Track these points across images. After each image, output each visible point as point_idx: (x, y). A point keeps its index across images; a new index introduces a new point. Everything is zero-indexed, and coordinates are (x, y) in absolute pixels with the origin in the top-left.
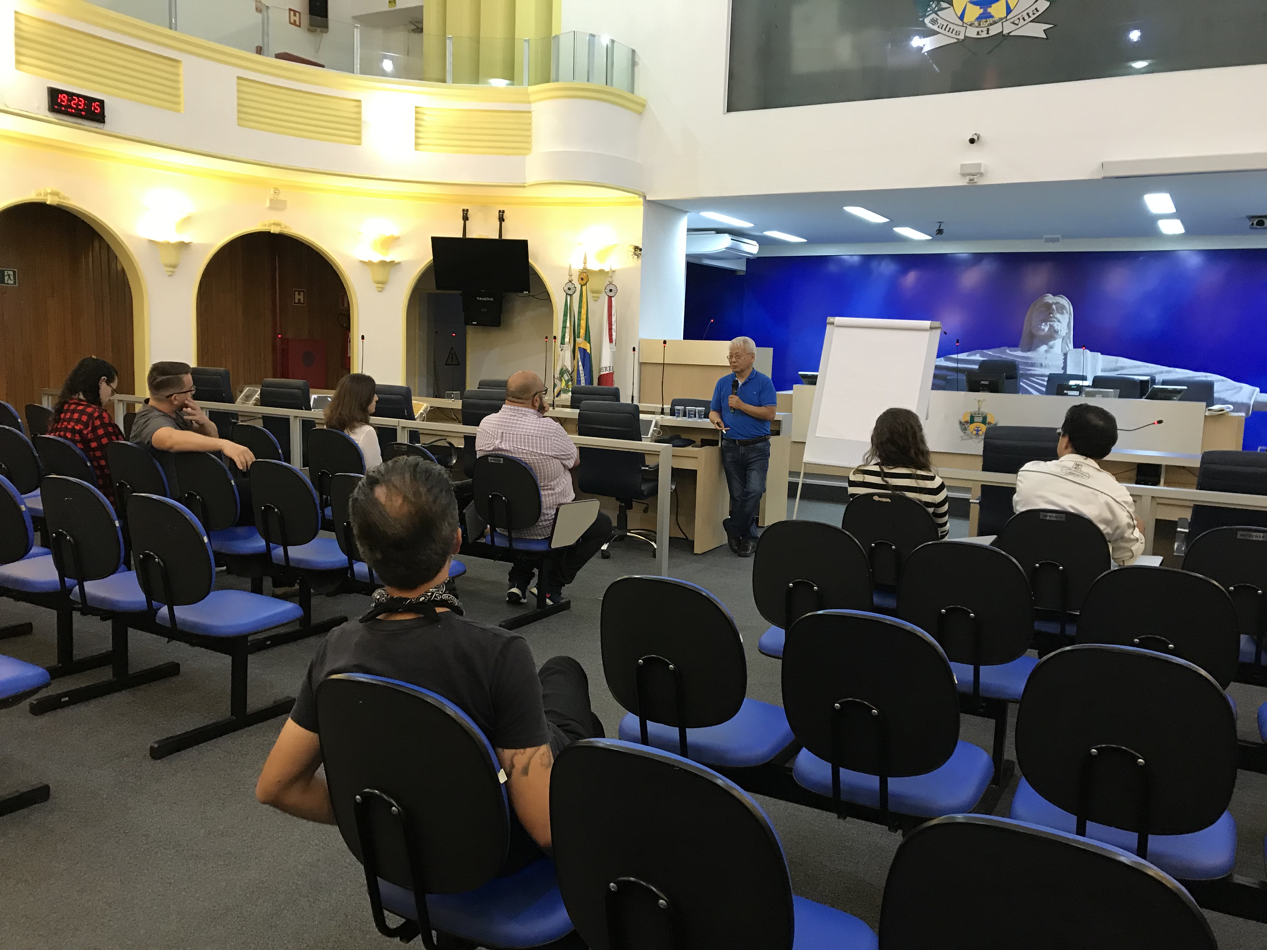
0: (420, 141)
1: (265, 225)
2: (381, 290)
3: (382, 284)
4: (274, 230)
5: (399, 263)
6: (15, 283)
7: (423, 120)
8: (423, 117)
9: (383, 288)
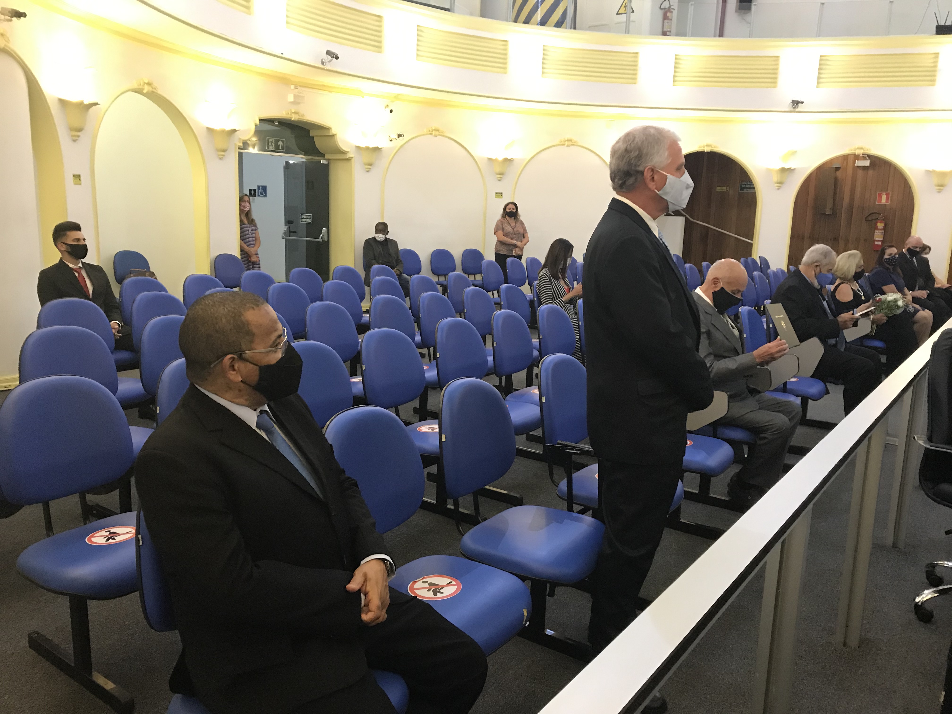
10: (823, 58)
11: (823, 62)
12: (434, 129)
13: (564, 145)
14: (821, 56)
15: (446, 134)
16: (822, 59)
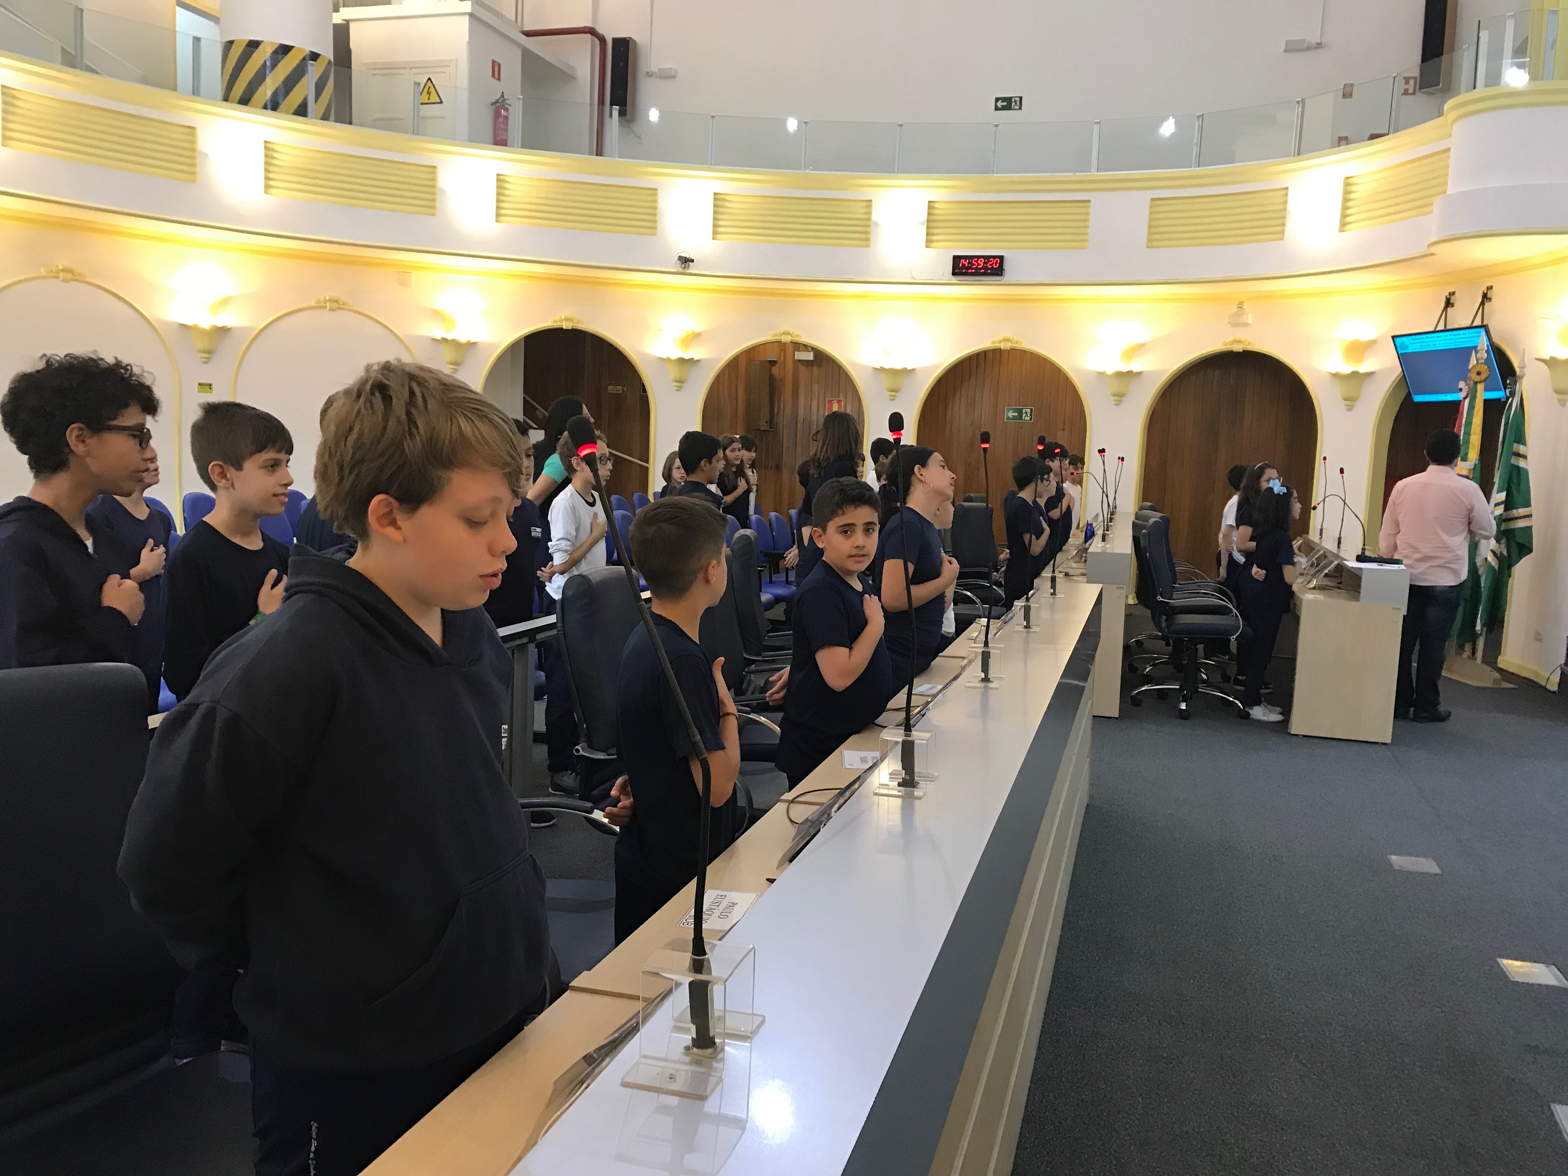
0: (1348, 219)
1: (1227, 344)
2: (1350, 408)
3: (1351, 401)
4: (1238, 348)
5: (1371, 374)
6: (1031, 419)
7: (1354, 192)
8: (1353, 188)
9: (1353, 406)
10: (718, 196)
11: (719, 203)
12: (61, 268)
13: (325, 307)
14: (715, 194)
15: (87, 279)
16: (717, 198)
